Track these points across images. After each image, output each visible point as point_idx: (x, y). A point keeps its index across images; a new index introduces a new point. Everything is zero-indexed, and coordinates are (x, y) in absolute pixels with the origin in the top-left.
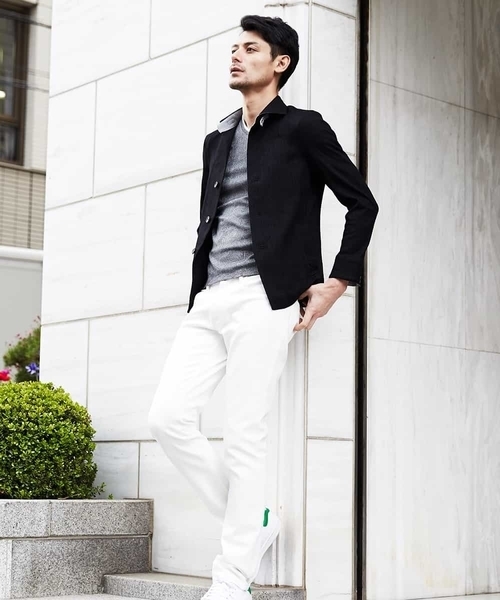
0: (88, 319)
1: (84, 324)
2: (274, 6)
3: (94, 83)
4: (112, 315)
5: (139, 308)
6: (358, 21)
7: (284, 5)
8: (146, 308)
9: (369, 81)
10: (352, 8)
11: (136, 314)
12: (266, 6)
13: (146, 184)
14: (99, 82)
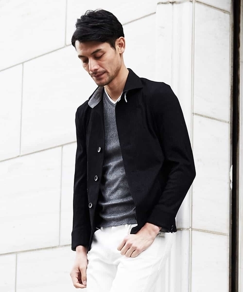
0: (16, 253)
1: (13, 257)
2: (165, 3)
3: (21, 65)
4: (35, 250)
5: (56, 244)
6: (232, 16)
7: (173, 3)
8: (62, 244)
9: (241, 63)
10: (228, 5)
11: (54, 249)
12: (158, 4)
13: (62, 146)
14: (25, 64)
